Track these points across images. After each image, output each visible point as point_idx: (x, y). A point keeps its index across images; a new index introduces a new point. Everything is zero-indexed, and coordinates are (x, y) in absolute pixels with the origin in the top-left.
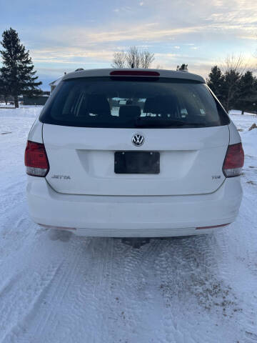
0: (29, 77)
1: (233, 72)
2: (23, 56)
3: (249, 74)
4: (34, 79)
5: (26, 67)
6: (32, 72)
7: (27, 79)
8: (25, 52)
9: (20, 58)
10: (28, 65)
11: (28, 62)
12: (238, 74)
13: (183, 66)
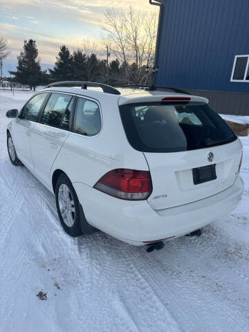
1: (80, 54)
3: (93, 56)
12: (85, 55)
13: (31, 41)
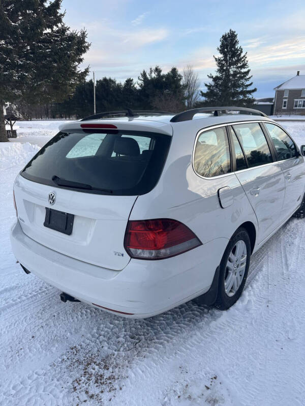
0: (243, 84)
2: (239, 60)
4: (248, 86)
5: (240, 73)
6: (247, 77)
7: (239, 87)
8: (242, 55)
9: (236, 63)
10: (243, 70)
11: (244, 66)
